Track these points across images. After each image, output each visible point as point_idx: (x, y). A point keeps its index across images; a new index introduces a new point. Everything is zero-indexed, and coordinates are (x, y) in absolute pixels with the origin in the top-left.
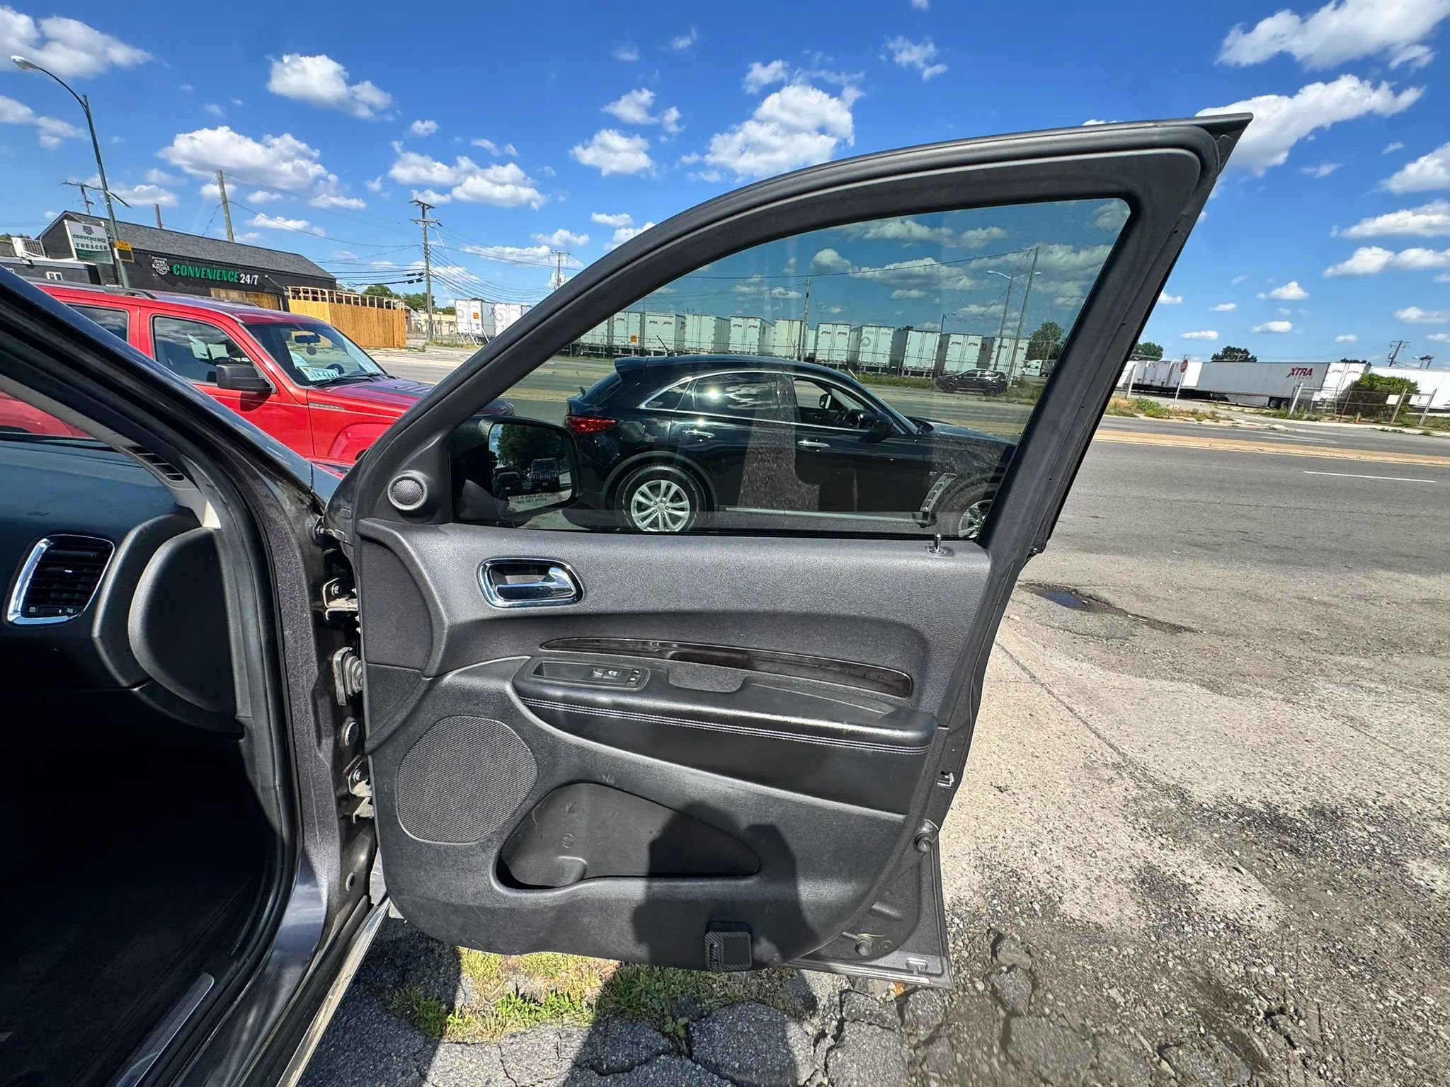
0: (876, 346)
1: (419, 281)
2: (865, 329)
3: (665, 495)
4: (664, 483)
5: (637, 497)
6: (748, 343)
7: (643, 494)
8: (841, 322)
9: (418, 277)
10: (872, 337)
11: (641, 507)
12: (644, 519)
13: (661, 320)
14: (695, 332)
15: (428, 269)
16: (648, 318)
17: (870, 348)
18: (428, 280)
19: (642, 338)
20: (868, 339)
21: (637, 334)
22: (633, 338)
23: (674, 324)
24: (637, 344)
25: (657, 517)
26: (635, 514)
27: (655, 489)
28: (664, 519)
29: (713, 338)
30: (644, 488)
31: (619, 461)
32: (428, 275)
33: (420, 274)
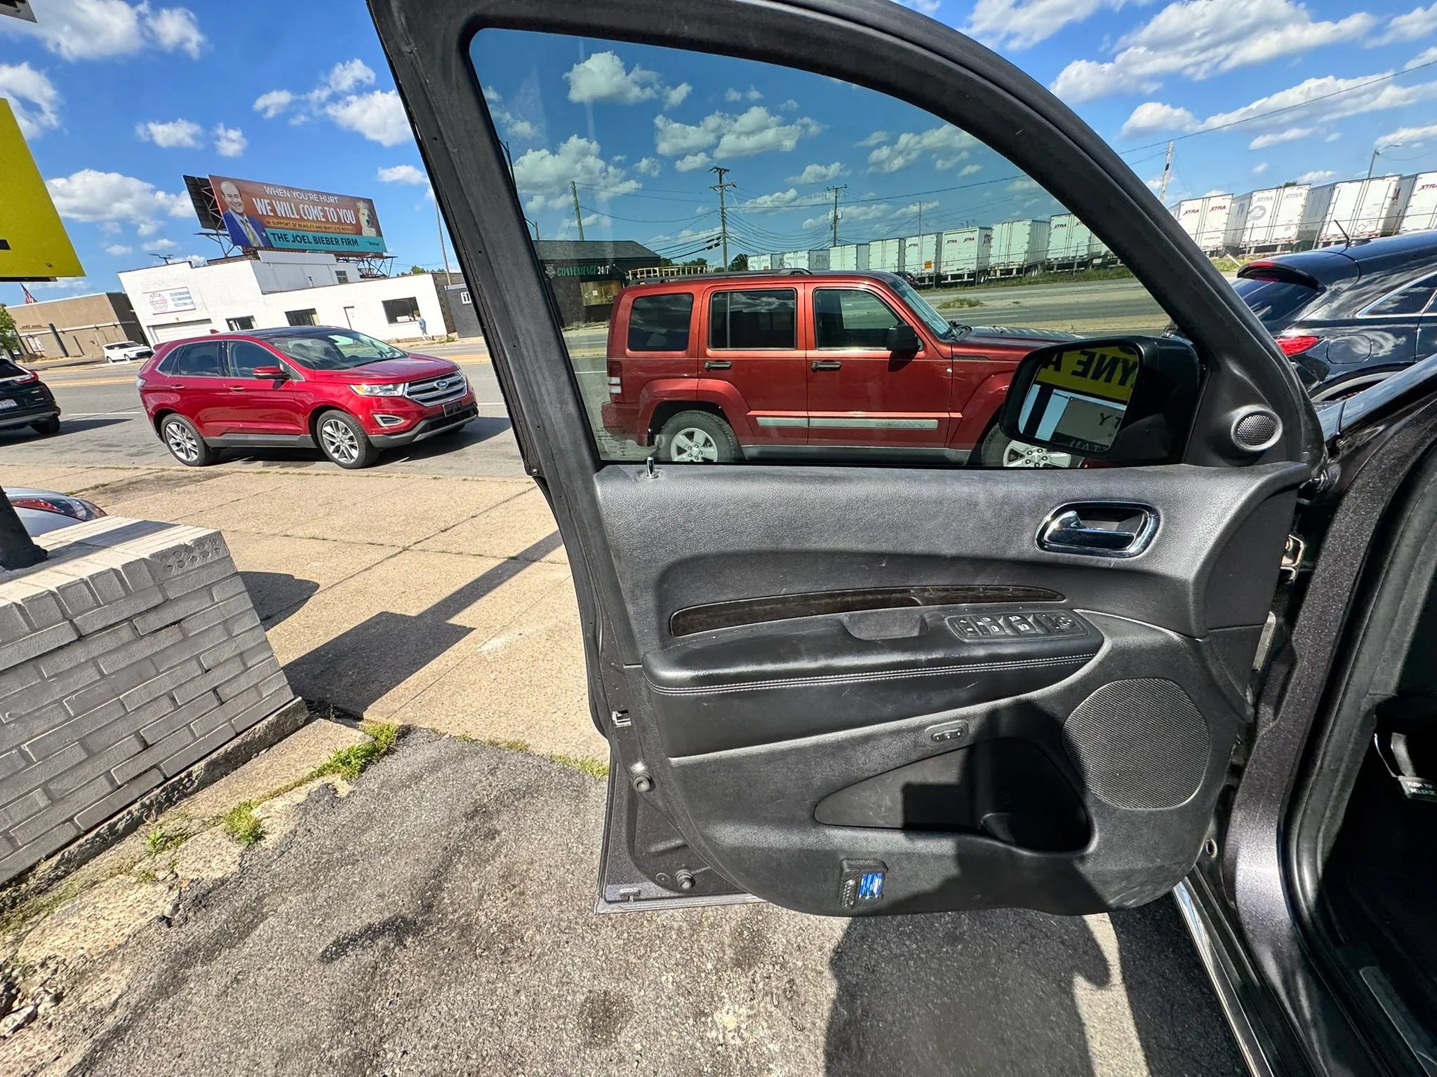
0: (1274, 215)
1: (717, 245)
2: (1257, 196)
6: (1074, 244)
8: (1214, 193)
9: (716, 242)
10: (1268, 205)
13: (960, 237)
14: (1004, 244)
15: (724, 232)
16: (945, 238)
17: (1265, 220)
18: (725, 243)
19: (938, 262)
20: (1262, 208)
21: (932, 258)
22: (928, 264)
23: (977, 239)
24: (931, 270)
29: (1026, 247)
32: (725, 238)
33: (718, 239)
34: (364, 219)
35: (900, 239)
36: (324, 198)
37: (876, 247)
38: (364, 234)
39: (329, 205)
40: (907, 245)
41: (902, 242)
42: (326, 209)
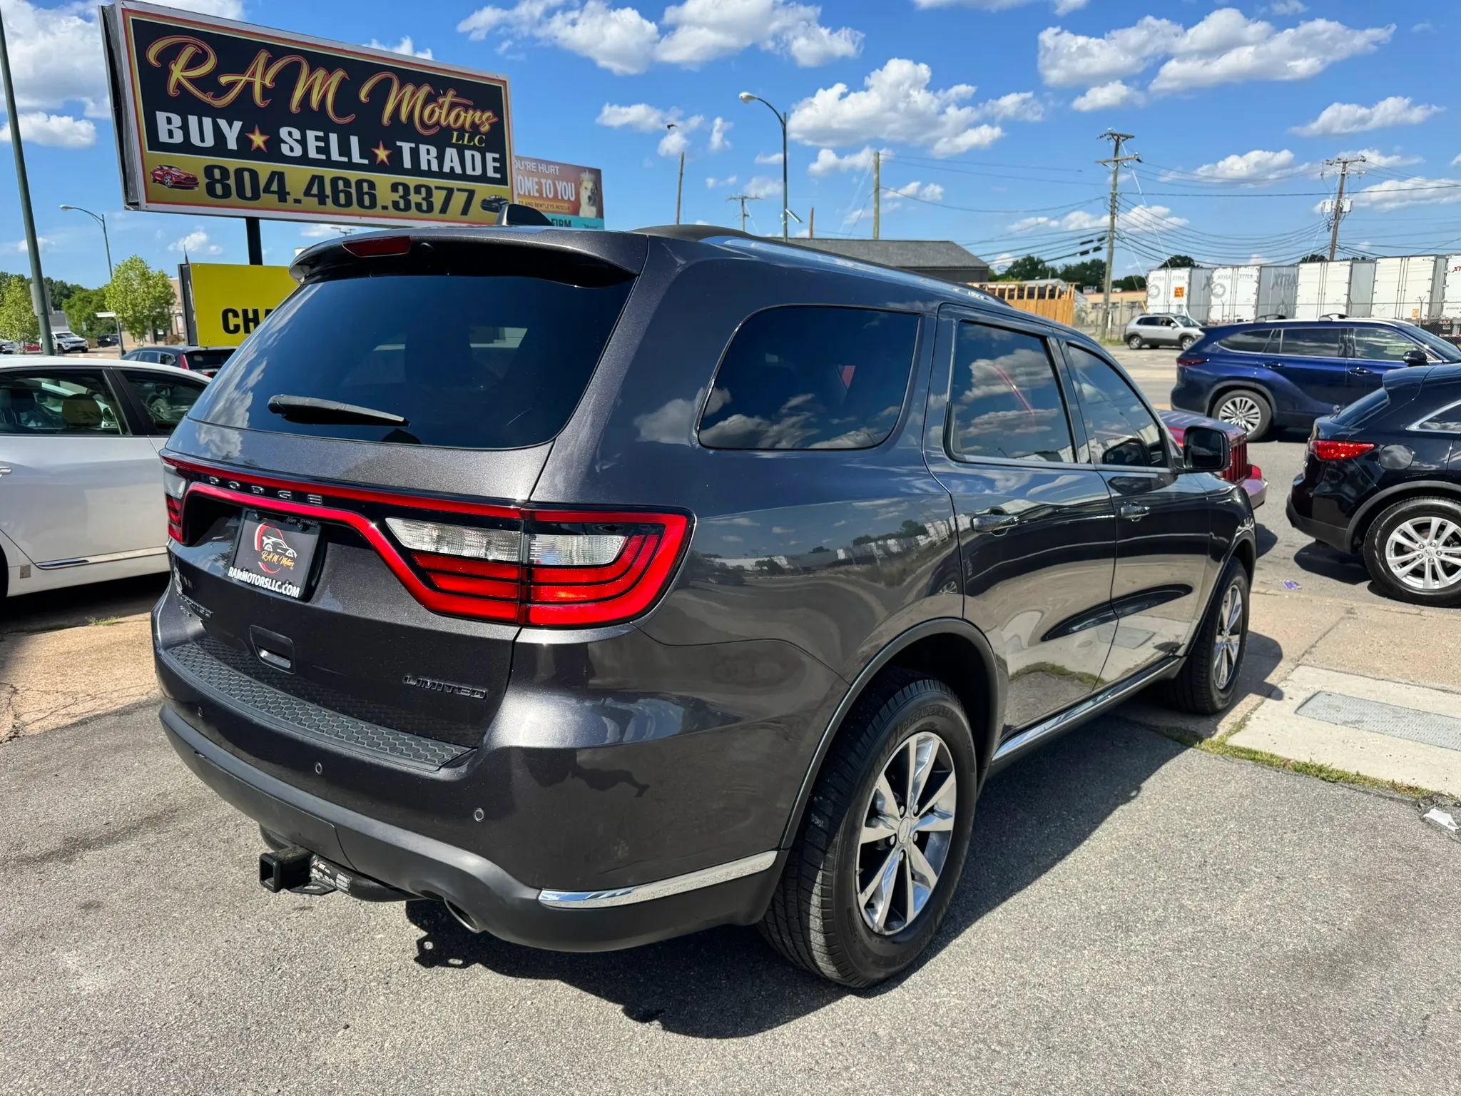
1: (1098, 249)
3: (1437, 537)
4: (1436, 522)
5: (1396, 537)
7: (1406, 535)
9: (1096, 244)
11: (1400, 549)
12: (1404, 564)
18: (1111, 247)
25: (1423, 565)
26: (1392, 559)
27: (1422, 528)
28: (1433, 568)
30: (1407, 526)
31: (1374, 491)
32: (1112, 239)
33: (1100, 240)
34: (585, 195)
35: (1437, 257)
36: (543, 168)
37: (1388, 270)
38: (582, 214)
39: (547, 176)
40: (1451, 268)
41: (1441, 262)
42: (543, 181)
